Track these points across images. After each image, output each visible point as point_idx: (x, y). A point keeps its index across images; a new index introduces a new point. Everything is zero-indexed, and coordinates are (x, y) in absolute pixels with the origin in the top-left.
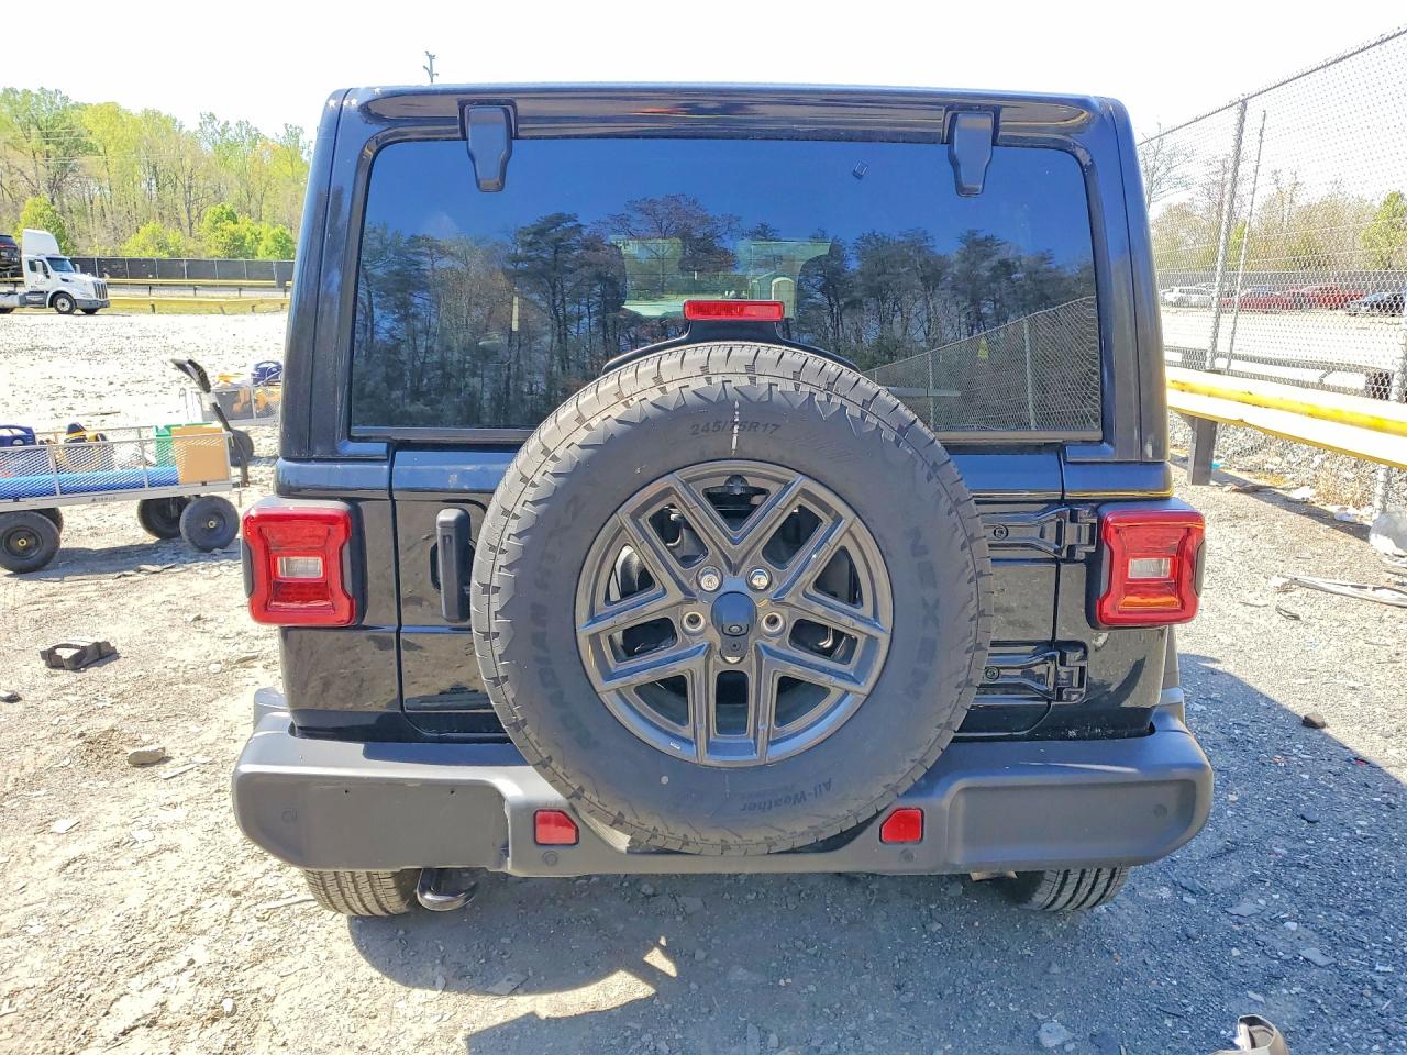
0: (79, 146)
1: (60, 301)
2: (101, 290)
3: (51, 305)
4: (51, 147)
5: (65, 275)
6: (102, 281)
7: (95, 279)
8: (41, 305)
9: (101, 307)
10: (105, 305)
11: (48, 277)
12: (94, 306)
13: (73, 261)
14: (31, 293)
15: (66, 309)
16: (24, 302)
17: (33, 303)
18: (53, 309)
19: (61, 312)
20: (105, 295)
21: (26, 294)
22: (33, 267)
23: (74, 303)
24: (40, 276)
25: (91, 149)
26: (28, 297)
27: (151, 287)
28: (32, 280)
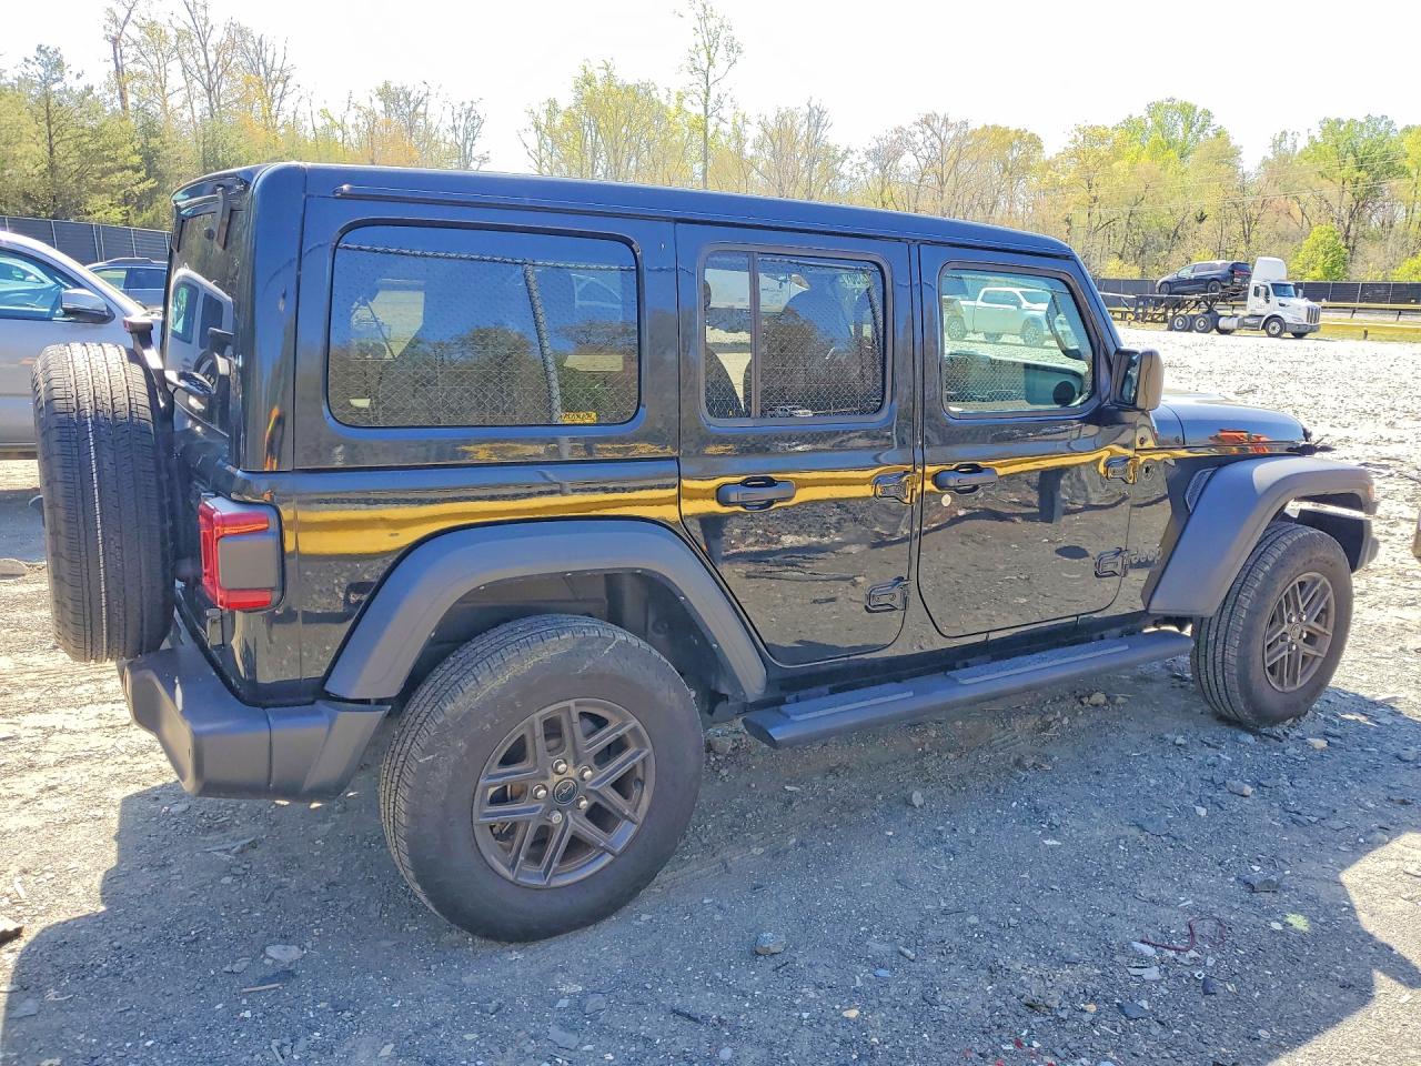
0: (1392, 169)
1: (1273, 324)
2: (1313, 315)
3: (1264, 327)
4: (1363, 174)
5: (1283, 300)
6: (1316, 305)
7: (1310, 304)
8: (1253, 327)
9: (1311, 331)
10: (1313, 330)
11: (1268, 301)
12: (1302, 330)
13: (1298, 286)
14: (1251, 316)
15: (1276, 332)
16: (1242, 325)
17: (1250, 326)
18: (1264, 331)
19: (1270, 335)
20: (1316, 320)
21: (1245, 317)
22: (1257, 293)
23: (1284, 327)
24: (1261, 300)
25: (1404, 172)
26: (1246, 320)
27: (1400, 312)
28: (1255, 305)
